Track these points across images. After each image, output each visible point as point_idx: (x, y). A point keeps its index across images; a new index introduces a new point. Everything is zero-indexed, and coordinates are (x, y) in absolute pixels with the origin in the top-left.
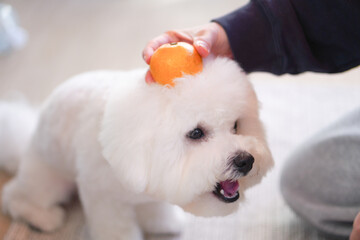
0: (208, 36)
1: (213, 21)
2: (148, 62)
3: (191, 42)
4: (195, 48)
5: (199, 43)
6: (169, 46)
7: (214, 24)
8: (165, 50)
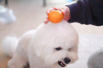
0: (65, 9)
1: (66, 6)
2: (48, 15)
3: (60, 11)
4: (62, 12)
5: (63, 11)
6: (54, 11)
7: (66, 7)
8: (53, 12)
